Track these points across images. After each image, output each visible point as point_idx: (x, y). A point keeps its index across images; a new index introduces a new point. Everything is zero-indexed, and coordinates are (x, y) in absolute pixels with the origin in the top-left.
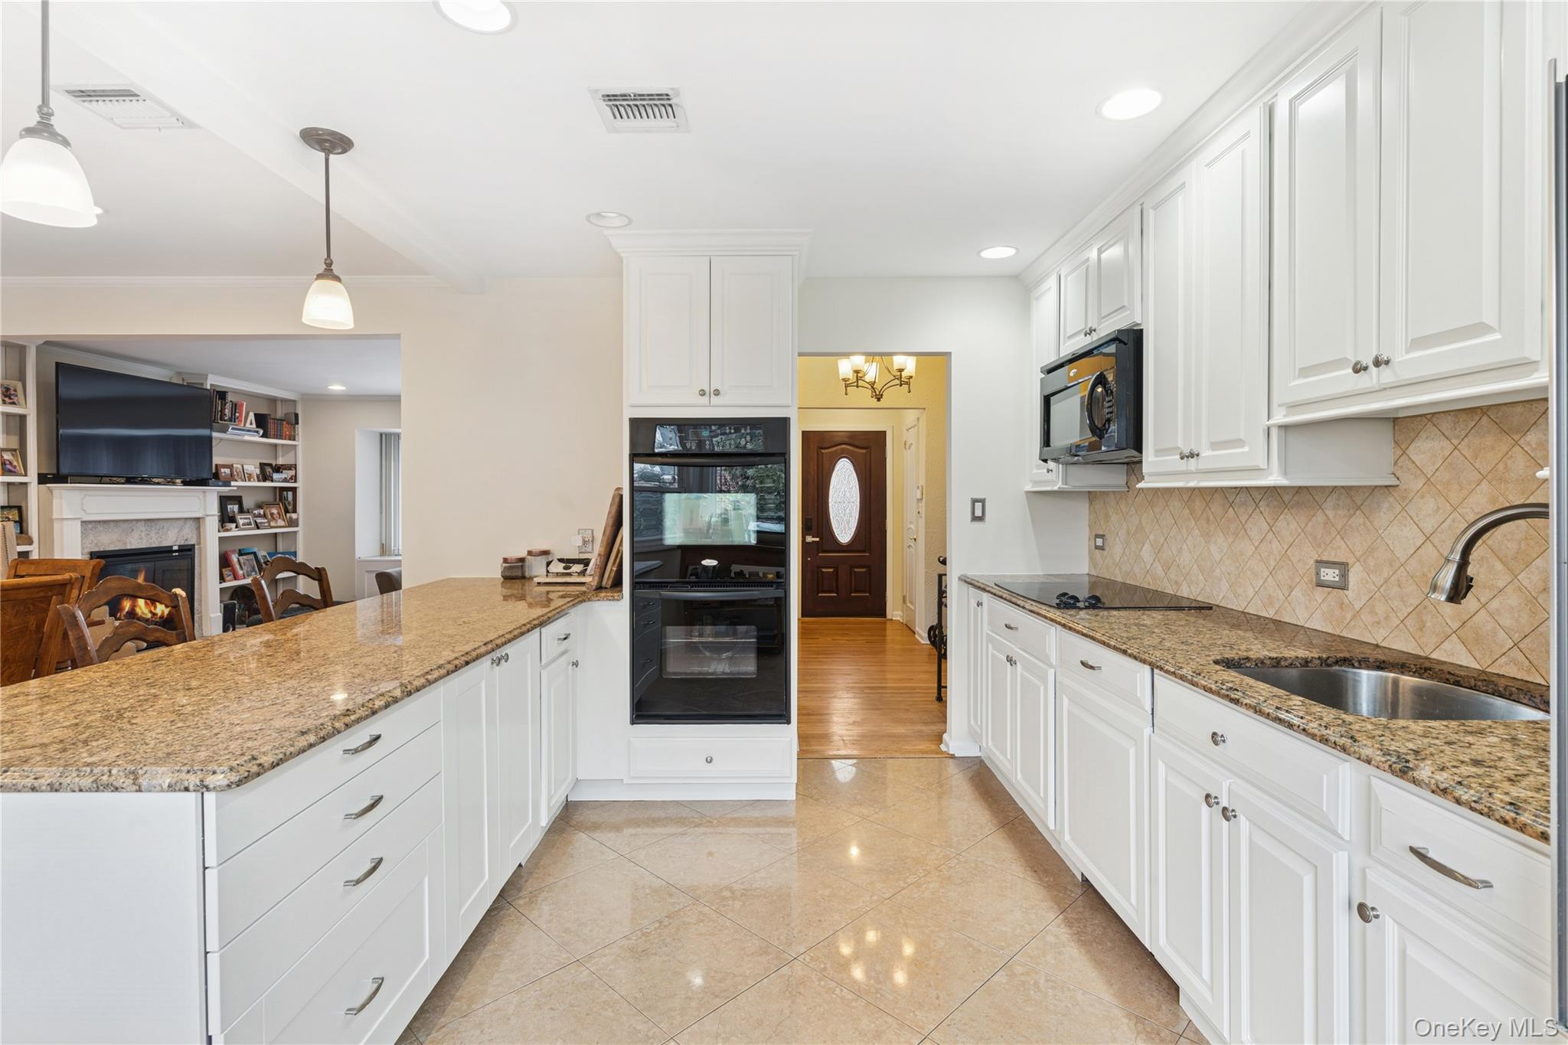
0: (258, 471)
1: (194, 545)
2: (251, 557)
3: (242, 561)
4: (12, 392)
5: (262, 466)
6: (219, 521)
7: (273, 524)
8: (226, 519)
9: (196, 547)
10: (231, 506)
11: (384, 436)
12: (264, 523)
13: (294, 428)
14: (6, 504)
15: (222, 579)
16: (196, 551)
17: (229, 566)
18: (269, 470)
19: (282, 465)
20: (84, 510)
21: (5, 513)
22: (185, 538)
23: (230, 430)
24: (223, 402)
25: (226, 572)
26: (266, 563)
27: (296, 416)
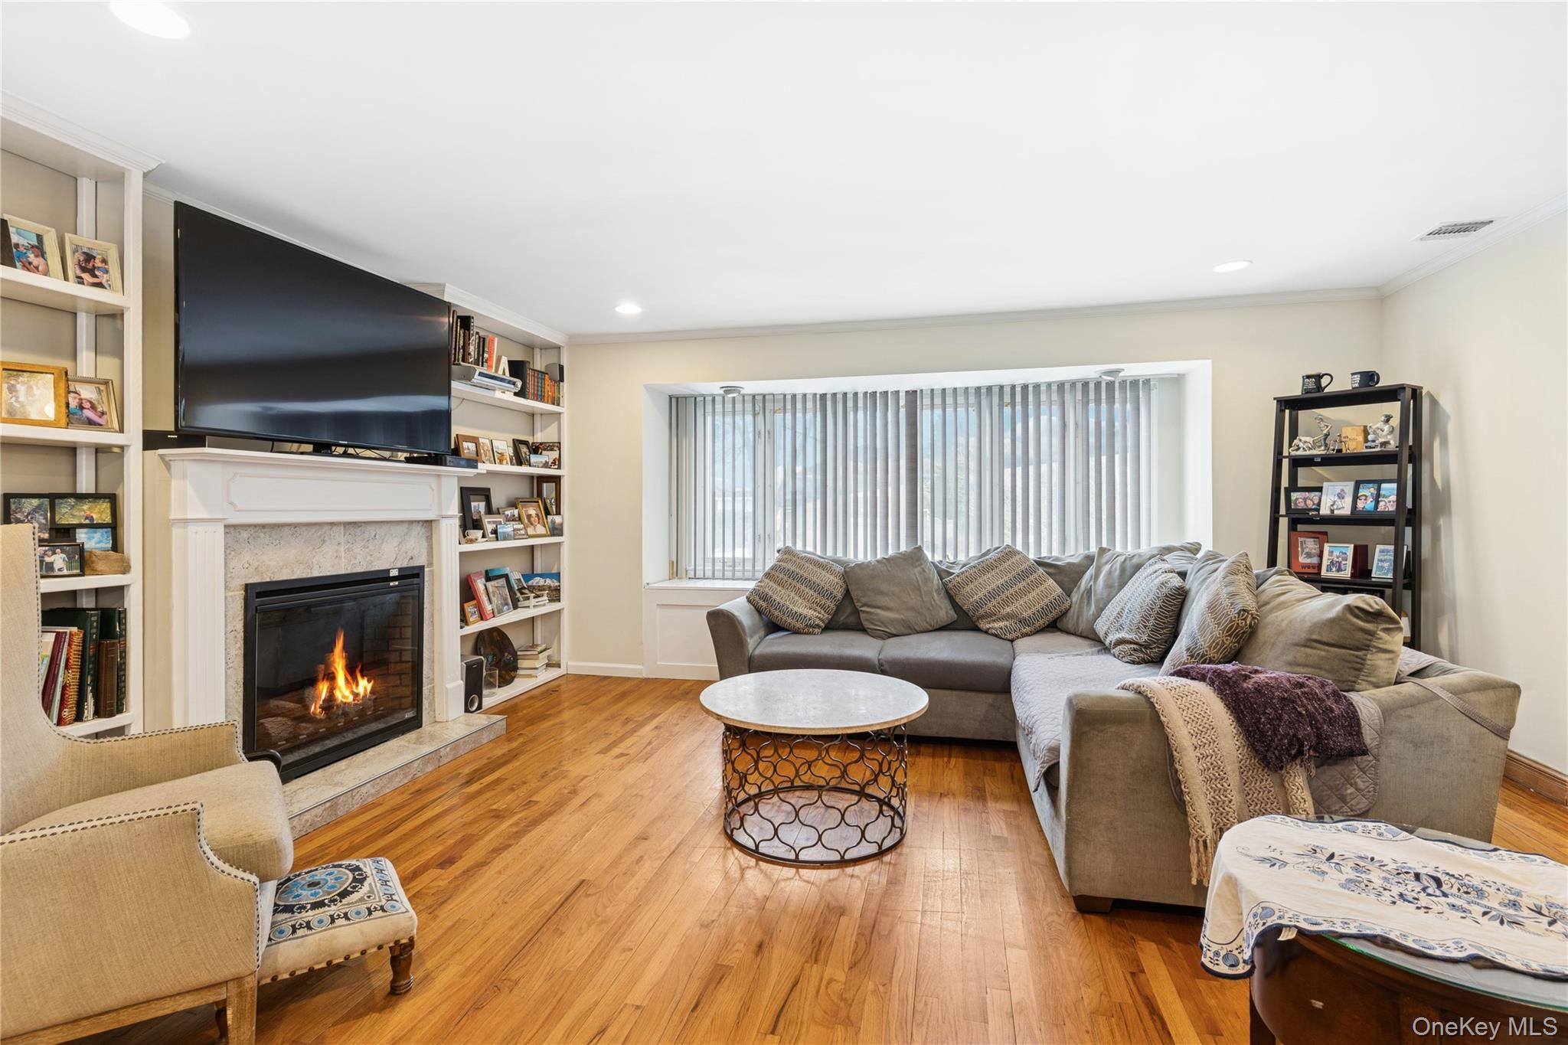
0: (510, 451)
1: (423, 567)
2: (502, 581)
3: (491, 590)
4: (98, 264)
5: (517, 443)
6: (460, 526)
7: (530, 531)
8: (469, 523)
9: (426, 570)
10: (476, 504)
11: (674, 400)
12: (520, 530)
13: (559, 386)
14: (93, 491)
15: (464, 620)
16: (426, 579)
17: (474, 599)
18: (524, 449)
19: (541, 444)
20: (232, 503)
21: (85, 507)
22: (409, 555)
23: (476, 376)
24: (467, 332)
25: (470, 608)
26: (520, 590)
27: (561, 368)
